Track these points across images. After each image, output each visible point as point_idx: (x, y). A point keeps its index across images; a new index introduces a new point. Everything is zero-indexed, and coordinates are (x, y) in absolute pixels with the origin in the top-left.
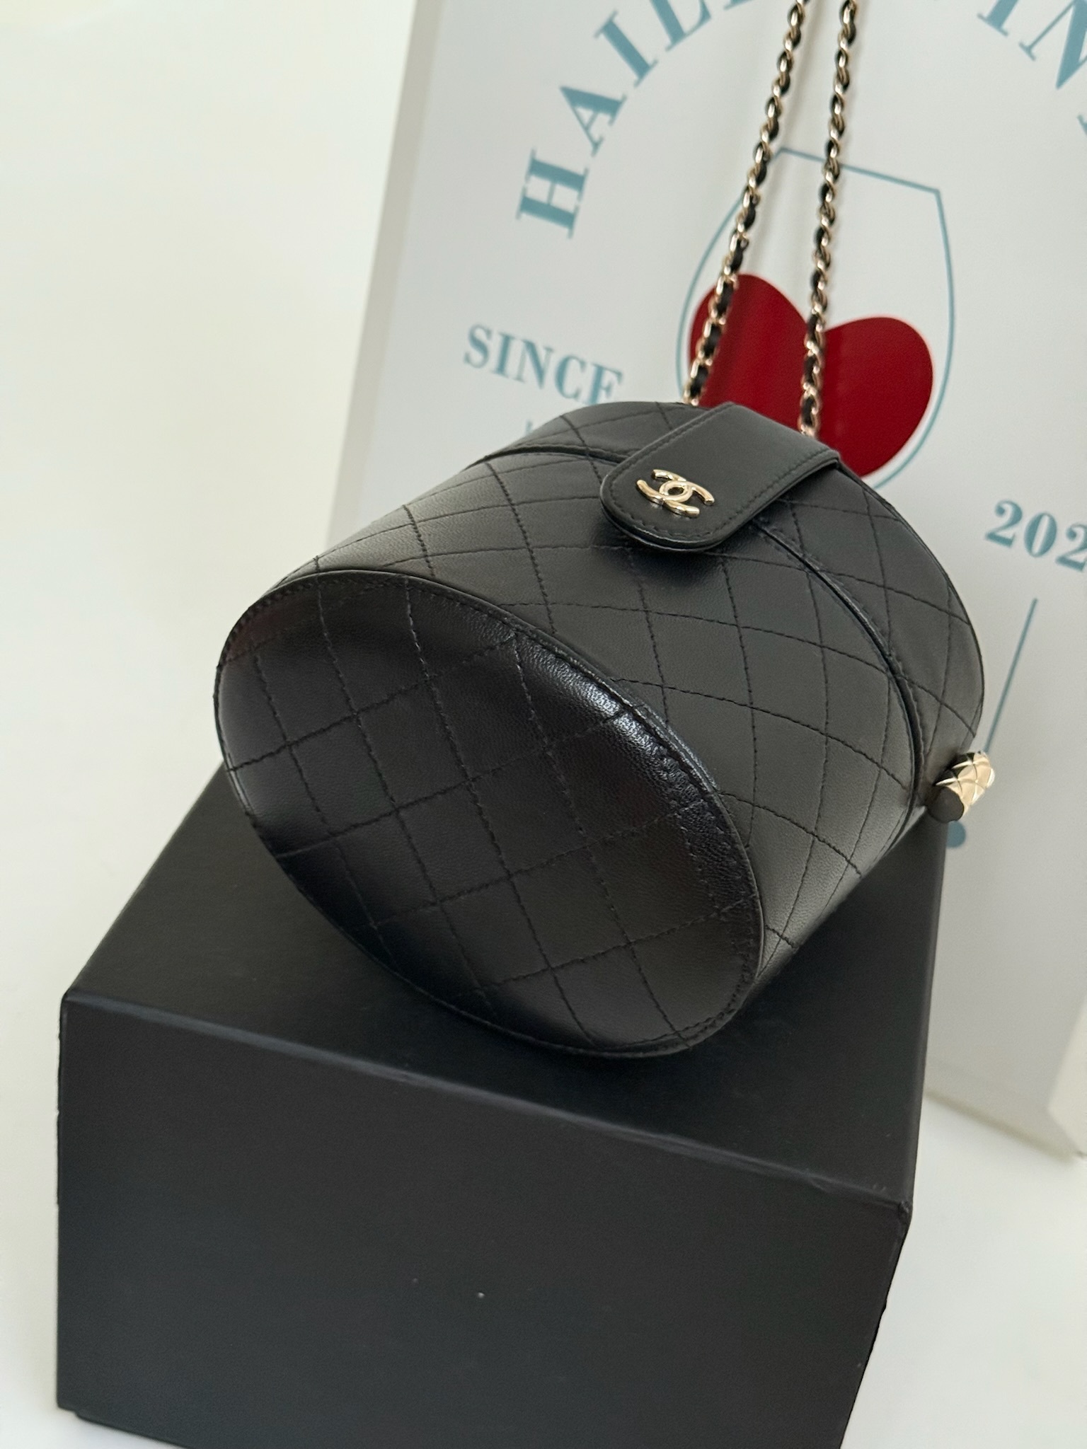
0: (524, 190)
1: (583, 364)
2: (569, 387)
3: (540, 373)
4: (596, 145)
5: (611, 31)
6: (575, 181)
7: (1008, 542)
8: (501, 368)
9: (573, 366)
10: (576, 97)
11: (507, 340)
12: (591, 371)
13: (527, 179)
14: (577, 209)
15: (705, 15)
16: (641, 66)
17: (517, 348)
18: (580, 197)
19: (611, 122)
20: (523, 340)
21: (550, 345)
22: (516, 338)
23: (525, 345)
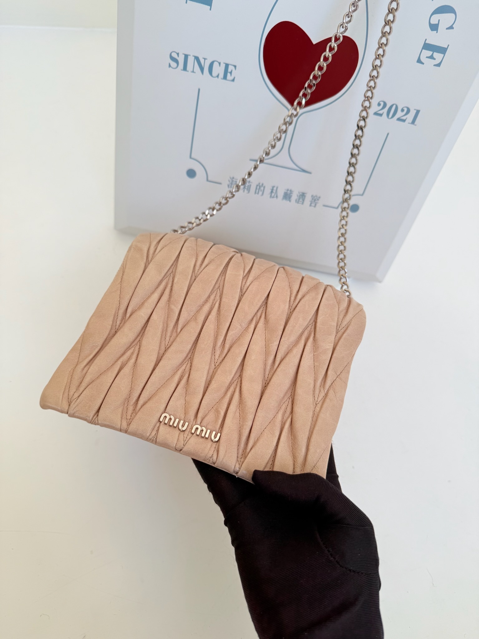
1: (220, 64)
2: (215, 73)
3: (202, 69)
7: (381, 115)
8: (185, 68)
9: (216, 64)
11: (186, 57)
12: (223, 66)
17: (191, 60)
20: (193, 56)
21: (205, 57)
22: (190, 55)
23: (194, 58)
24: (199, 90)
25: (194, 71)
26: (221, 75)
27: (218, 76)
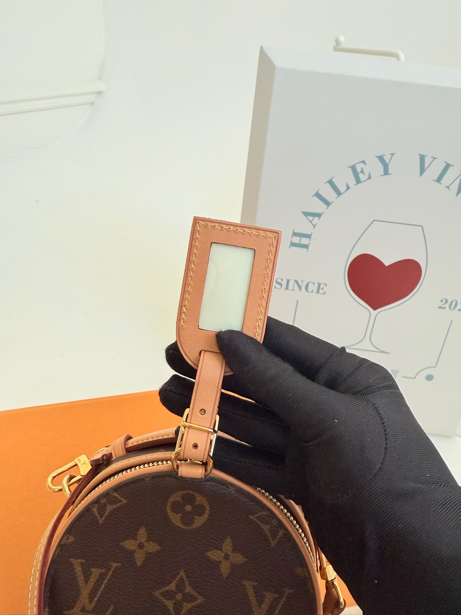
0: (291, 240)
1: (314, 283)
2: (309, 290)
3: (300, 288)
4: (314, 226)
5: (318, 195)
6: (308, 236)
7: (444, 308)
8: (287, 288)
9: (311, 284)
10: (306, 214)
11: (288, 281)
12: (316, 285)
13: (292, 238)
14: (309, 243)
15: (348, 188)
16: (328, 204)
17: (292, 283)
18: (310, 240)
19: (319, 219)
20: (294, 280)
21: (303, 280)
22: (291, 280)
23: (294, 281)
24: (297, 302)
25: (295, 289)
26: (315, 291)
27: (312, 292)
